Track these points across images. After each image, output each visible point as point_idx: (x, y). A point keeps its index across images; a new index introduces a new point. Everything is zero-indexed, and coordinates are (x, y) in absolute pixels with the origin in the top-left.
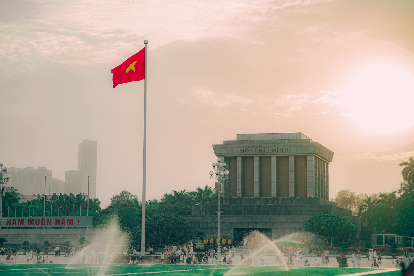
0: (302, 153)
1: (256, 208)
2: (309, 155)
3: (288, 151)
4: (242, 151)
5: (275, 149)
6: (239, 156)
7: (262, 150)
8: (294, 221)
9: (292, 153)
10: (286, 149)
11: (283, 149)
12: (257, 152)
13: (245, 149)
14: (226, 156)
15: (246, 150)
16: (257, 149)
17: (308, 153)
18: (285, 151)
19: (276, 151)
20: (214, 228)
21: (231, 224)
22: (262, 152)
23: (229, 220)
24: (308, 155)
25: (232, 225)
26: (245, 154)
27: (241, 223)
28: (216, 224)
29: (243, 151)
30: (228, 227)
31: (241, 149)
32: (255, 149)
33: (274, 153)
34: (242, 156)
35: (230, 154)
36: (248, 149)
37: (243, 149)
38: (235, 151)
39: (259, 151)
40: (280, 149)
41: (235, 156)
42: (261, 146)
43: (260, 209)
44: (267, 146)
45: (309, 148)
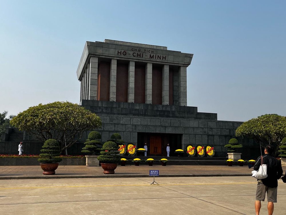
0: (178, 63)
1: (143, 112)
2: (184, 65)
3: (165, 59)
4: (119, 53)
5: (153, 55)
6: (115, 58)
7: (140, 55)
8: (206, 126)
9: (168, 62)
10: (164, 57)
11: (161, 56)
12: (135, 56)
13: (122, 51)
14: (101, 57)
15: (124, 52)
16: (135, 53)
17: (184, 63)
18: (163, 59)
19: (154, 58)
20: (112, 131)
21: (134, 127)
22: (140, 57)
23: (132, 122)
24: (182, 65)
25: (135, 129)
26: (122, 57)
27: (146, 126)
28: (115, 126)
29: (121, 53)
30: (131, 130)
31: (118, 51)
32: (133, 53)
33: (152, 59)
34: (118, 58)
35: (106, 55)
36: (127, 52)
37: (121, 51)
38: (111, 52)
39: (138, 55)
40: (158, 56)
41: (110, 58)
42: (139, 51)
43: (147, 114)
44: (146, 51)
45: (185, 58)
